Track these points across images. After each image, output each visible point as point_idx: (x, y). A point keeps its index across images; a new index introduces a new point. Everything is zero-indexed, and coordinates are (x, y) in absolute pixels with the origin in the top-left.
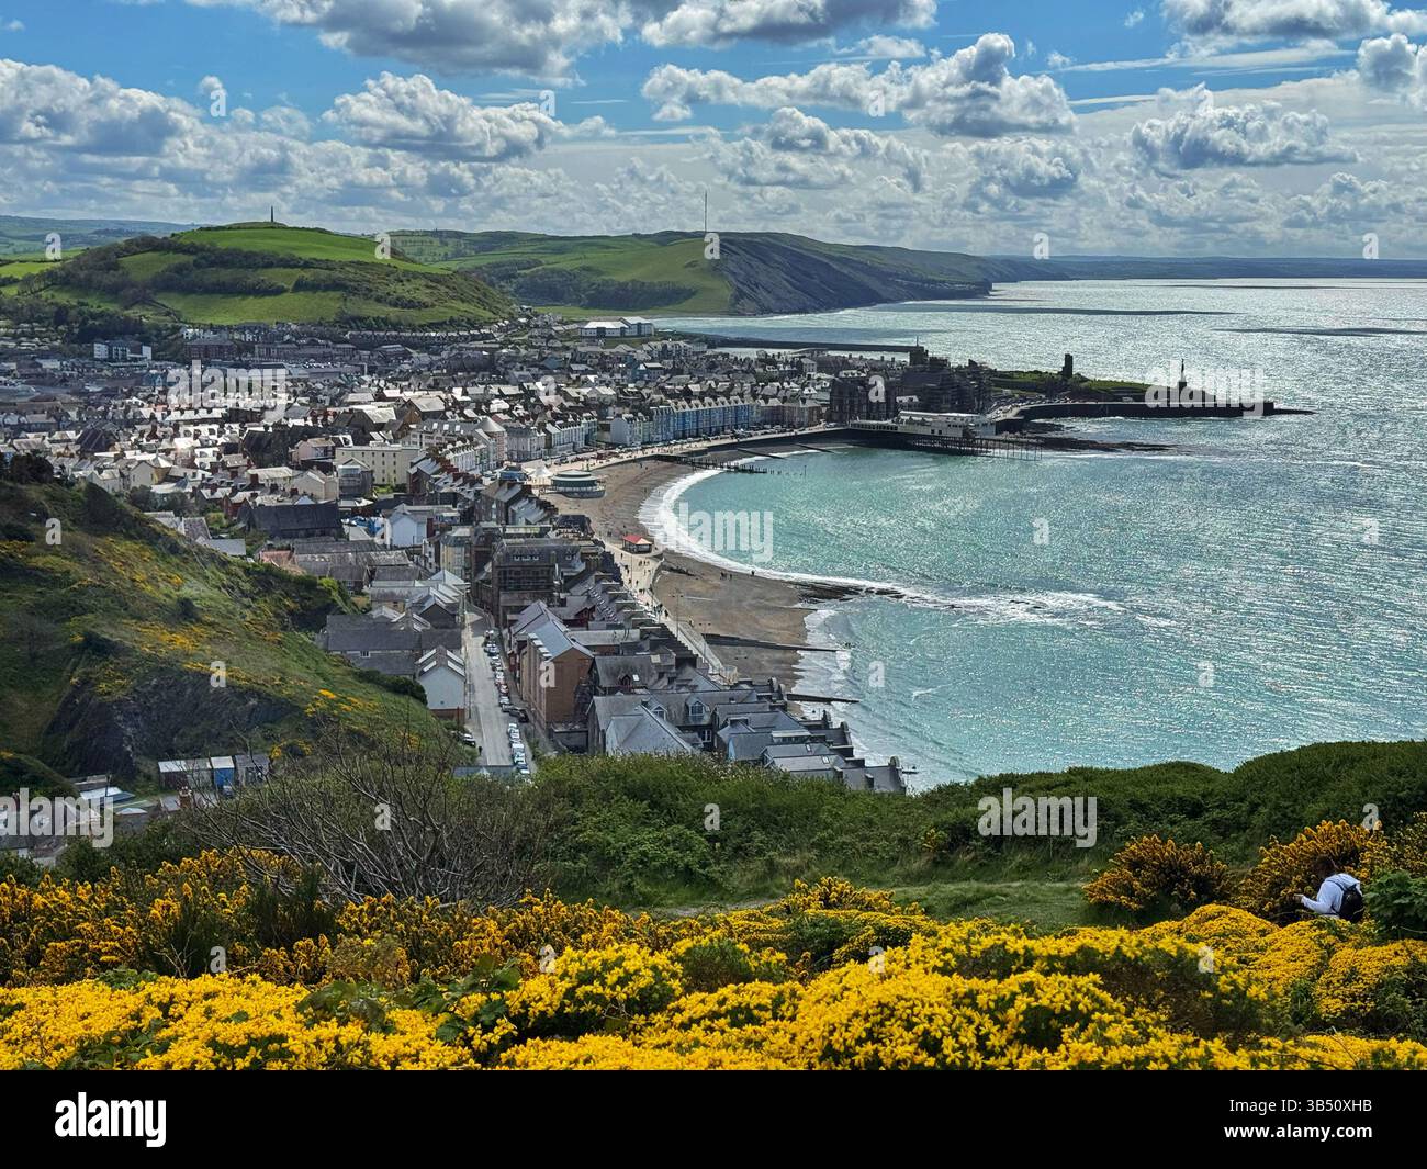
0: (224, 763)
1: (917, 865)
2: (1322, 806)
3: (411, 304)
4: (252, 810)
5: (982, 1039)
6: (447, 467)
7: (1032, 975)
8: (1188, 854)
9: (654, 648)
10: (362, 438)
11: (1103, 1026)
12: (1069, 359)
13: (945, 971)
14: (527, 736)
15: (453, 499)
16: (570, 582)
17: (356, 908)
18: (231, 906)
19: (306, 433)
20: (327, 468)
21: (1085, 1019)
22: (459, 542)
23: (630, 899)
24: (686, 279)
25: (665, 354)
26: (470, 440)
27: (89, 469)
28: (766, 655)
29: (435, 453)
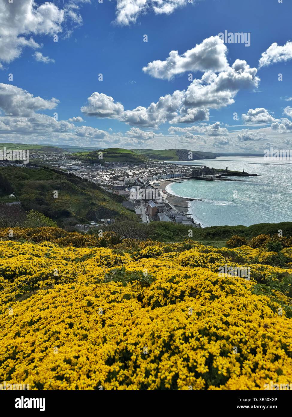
0: (109, 220)
1: (202, 238)
2: (261, 232)
4: (112, 226)
5: (204, 262)
6: (139, 181)
7: (211, 253)
8: (241, 238)
9: (167, 206)
10: (128, 177)
11: (221, 261)
13: (200, 252)
14: (149, 218)
15: (140, 186)
17: (125, 240)
18: (109, 239)
19: (121, 176)
20: (123, 181)
21: (219, 259)
23: (162, 241)
24: (173, 156)
25: (169, 166)
26: (142, 178)
27: (93, 180)
28: (182, 208)
29: (138, 179)
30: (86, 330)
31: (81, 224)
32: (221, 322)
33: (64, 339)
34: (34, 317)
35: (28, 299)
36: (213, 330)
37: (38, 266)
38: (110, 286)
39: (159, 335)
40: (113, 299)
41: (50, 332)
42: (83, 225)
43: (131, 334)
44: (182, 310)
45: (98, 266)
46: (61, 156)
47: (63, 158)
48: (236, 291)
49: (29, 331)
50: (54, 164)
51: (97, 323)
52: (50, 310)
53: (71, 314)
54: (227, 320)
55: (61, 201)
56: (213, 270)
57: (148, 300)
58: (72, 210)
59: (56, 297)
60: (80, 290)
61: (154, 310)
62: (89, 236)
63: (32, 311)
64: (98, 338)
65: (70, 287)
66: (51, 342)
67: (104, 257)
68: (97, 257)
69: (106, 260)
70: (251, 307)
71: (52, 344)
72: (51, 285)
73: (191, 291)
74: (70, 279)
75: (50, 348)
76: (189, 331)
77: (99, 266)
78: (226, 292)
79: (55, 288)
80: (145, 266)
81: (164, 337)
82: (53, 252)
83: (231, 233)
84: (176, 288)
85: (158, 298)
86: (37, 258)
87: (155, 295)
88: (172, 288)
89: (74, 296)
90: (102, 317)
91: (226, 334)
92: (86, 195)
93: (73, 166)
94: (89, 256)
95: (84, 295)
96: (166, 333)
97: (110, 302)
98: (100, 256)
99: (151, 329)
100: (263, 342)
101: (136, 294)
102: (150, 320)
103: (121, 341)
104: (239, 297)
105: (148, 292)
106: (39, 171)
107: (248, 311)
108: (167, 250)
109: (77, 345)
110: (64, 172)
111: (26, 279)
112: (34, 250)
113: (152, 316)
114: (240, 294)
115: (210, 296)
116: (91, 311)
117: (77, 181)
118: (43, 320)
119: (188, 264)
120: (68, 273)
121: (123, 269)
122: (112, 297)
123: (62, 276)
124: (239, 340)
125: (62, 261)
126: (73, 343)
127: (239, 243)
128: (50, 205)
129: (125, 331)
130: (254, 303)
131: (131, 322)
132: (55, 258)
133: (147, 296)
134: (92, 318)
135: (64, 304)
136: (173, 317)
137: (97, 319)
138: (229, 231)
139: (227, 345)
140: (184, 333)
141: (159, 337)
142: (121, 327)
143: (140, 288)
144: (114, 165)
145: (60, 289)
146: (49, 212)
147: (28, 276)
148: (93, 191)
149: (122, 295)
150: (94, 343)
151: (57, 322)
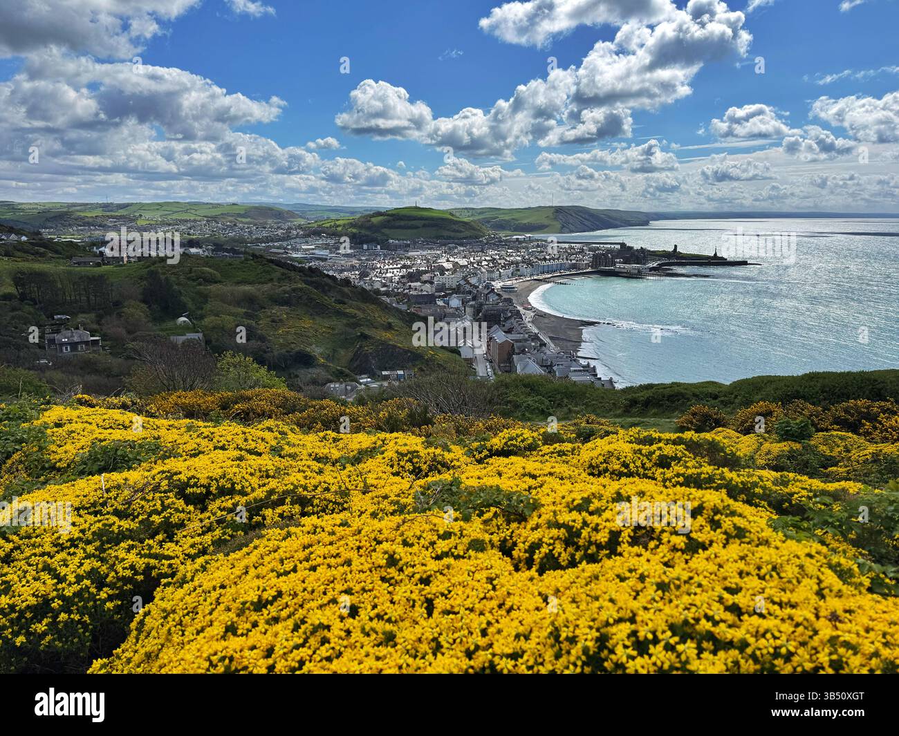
0: (401, 372)
1: (619, 412)
2: (760, 397)
3: (458, 231)
4: (409, 386)
5: (643, 465)
6: (468, 283)
7: (661, 445)
8: (712, 411)
9: (533, 340)
10: (442, 274)
11: (686, 462)
12: (676, 246)
13: (631, 442)
14: (492, 367)
15: (470, 292)
16: (507, 319)
17: (440, 417)
18: (403, 414)
19: (426, 272)
20: (432, 283)
21: (680, 460)
22: (471, 306)
23: (524, 419)
24: (546, 222)
25: (538, 246)
26: (475, 274)
27: (362, 283)
28: (569, 344)
29: (465, 278)
30: (389, 621)
31: (338, 381)
32: (722, 608)
33: (341, 641)
34: (264, 590)
35: (245, 550)
36: (705, 625)
37: (258, 474)
38: (435, 520)
39: (570, 635)
40: (444, 550)
41: (306, 625)
42: (343, 385)
43: (499, 632)
44: (618, 576)
45: (394, 474)
46: (290, 228)
47: (295, 232)
48: (750, 532)
49: (256, 621)
50: (274, 247)
51: (413, 606)
52: (299, 574)
53: (351, 584)
54: (736, 601)
55: (293, 330)
56: (667, 483)
57: (526, 551)
58: (316, 351)
59: (311, 546)
60: (366, 529)
61: (545, 576)
62: (357, 408)
63: (258, 577)
64: (420, 640)
65: (338, 522)
66: (309, 648)
67: (406, 455)
68: (390, 454)
69: (410, 460)
70: (790, 571)
71: (314, 653)
72: (291, 517)
73: (635, 533)
74: (335, 503)
75: (310, 661)
76: (646, 627)
77: (397, 474)
78: (725, 533)
79: (304, 526)
80: (504, 476)
81: (586, 640)
82: (288, 444)
83: (688, 400)
84: (597, 525)
85: (551, 548)
86: (254, 457)
87: (545, 540)
88: (585, 524)
89: (352, 542)
90: (423, 593)
91: (737, 634)
92: (347, 317)
93: (316, 252)
94: (371, 452)
95: (375, 539)
96: (588, 630)
97: (438, 558)
98: (397, 452)
99: (548, 621)
100: (834, 657)
101: (495, 538)
102: (539, 599)
103: (477, 648)
104: (757, 546)
105: (525, 535)
106: (242, 263)
107: (785, 580)
108: (550, 439)
109: (372, 657)
110: (296, 264)
111: (233, 504)
112: (246, 440)
113: (543, 590)
114: (759, 539)
115: (686, 544)
116: (396, 578)
117: (327, 284)
118: (286, 599)
119: (606, 470)
120: (327, 489)
121: (456, 482)
122: (442, 546)
123: (314, 496)
124: (771, 650)
125: (310, 463)
126: (363, 652)
127: (706, 423)
128: (269, 341)
129: (484, 626)
130: (798, 562)
131: (494, 603)
132: (293, 456)
133: (524, 543)
134: (400, 593)
135: (333, 561)
136: (599, 593)
137: (414, 596)
138: (683, 395)
139: (742, 662)
140: (634, 633)
141: (573, 640)
142: (472, 616)
143: (504, 525)
144: (408, 246)
145: (316, 527)
146: (267, 356)
147: (237, 498)
148: (363, 306)
149: (466, 540)
150: (413, 652)
151: (320, 602)
